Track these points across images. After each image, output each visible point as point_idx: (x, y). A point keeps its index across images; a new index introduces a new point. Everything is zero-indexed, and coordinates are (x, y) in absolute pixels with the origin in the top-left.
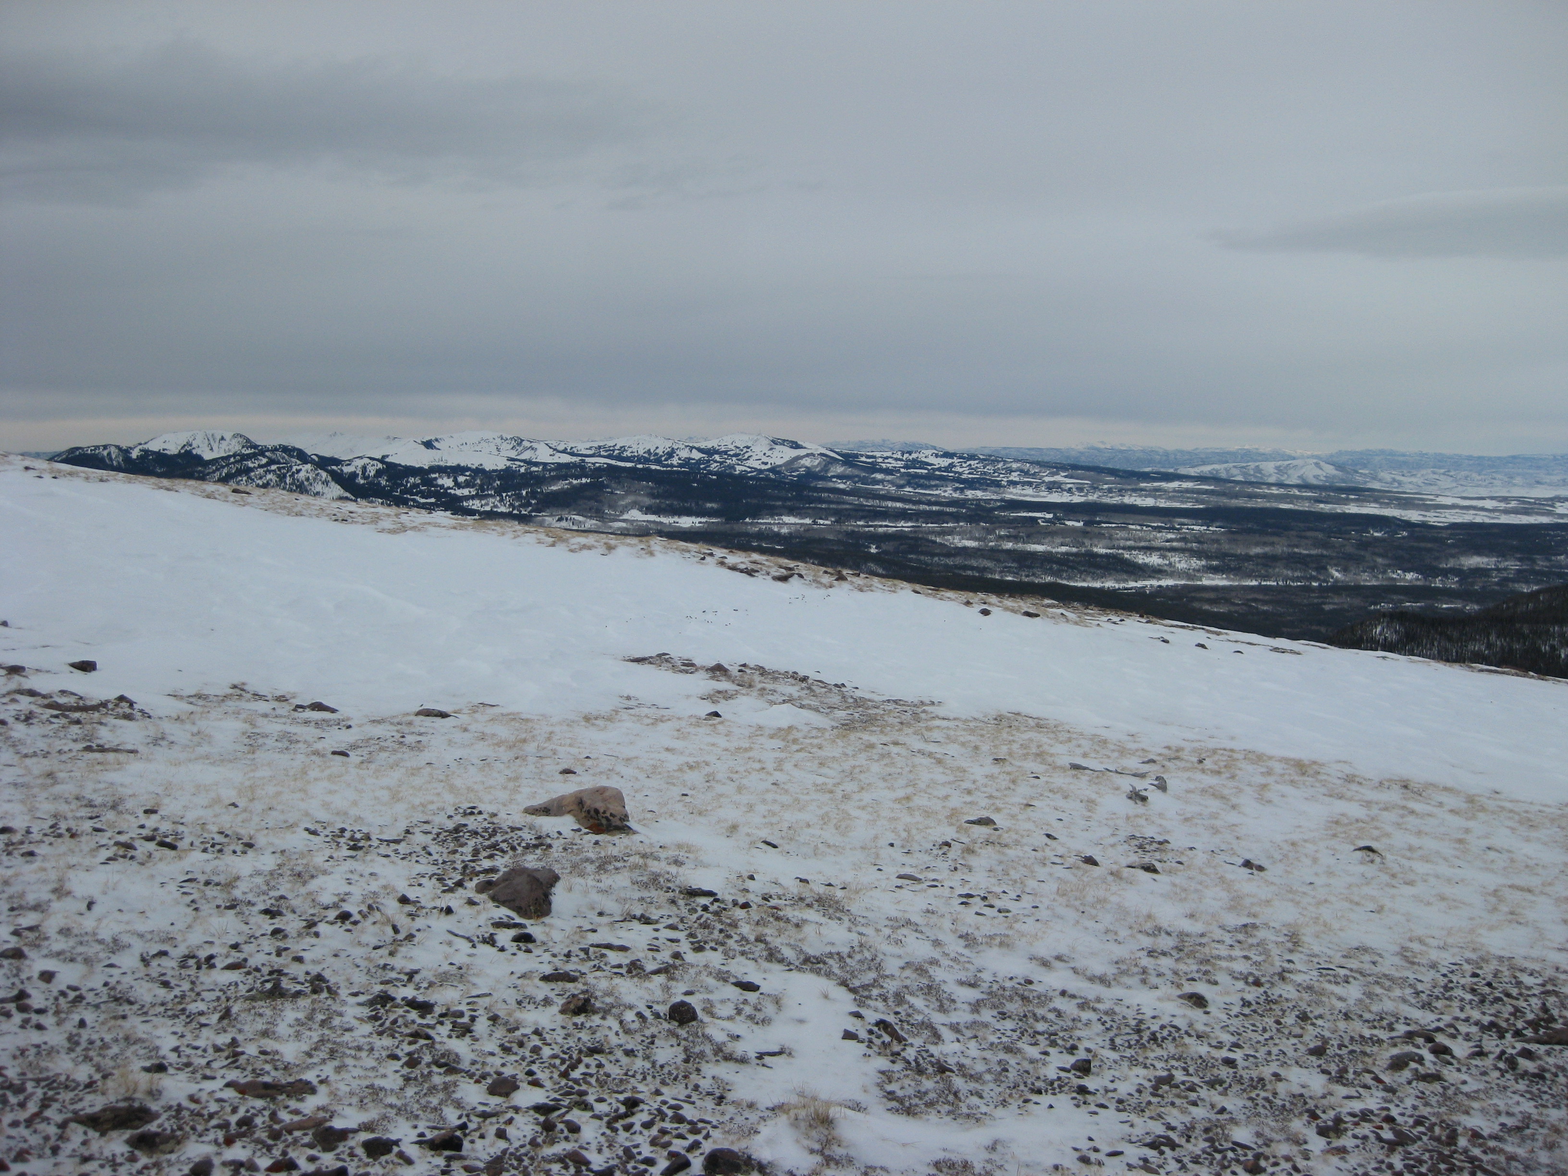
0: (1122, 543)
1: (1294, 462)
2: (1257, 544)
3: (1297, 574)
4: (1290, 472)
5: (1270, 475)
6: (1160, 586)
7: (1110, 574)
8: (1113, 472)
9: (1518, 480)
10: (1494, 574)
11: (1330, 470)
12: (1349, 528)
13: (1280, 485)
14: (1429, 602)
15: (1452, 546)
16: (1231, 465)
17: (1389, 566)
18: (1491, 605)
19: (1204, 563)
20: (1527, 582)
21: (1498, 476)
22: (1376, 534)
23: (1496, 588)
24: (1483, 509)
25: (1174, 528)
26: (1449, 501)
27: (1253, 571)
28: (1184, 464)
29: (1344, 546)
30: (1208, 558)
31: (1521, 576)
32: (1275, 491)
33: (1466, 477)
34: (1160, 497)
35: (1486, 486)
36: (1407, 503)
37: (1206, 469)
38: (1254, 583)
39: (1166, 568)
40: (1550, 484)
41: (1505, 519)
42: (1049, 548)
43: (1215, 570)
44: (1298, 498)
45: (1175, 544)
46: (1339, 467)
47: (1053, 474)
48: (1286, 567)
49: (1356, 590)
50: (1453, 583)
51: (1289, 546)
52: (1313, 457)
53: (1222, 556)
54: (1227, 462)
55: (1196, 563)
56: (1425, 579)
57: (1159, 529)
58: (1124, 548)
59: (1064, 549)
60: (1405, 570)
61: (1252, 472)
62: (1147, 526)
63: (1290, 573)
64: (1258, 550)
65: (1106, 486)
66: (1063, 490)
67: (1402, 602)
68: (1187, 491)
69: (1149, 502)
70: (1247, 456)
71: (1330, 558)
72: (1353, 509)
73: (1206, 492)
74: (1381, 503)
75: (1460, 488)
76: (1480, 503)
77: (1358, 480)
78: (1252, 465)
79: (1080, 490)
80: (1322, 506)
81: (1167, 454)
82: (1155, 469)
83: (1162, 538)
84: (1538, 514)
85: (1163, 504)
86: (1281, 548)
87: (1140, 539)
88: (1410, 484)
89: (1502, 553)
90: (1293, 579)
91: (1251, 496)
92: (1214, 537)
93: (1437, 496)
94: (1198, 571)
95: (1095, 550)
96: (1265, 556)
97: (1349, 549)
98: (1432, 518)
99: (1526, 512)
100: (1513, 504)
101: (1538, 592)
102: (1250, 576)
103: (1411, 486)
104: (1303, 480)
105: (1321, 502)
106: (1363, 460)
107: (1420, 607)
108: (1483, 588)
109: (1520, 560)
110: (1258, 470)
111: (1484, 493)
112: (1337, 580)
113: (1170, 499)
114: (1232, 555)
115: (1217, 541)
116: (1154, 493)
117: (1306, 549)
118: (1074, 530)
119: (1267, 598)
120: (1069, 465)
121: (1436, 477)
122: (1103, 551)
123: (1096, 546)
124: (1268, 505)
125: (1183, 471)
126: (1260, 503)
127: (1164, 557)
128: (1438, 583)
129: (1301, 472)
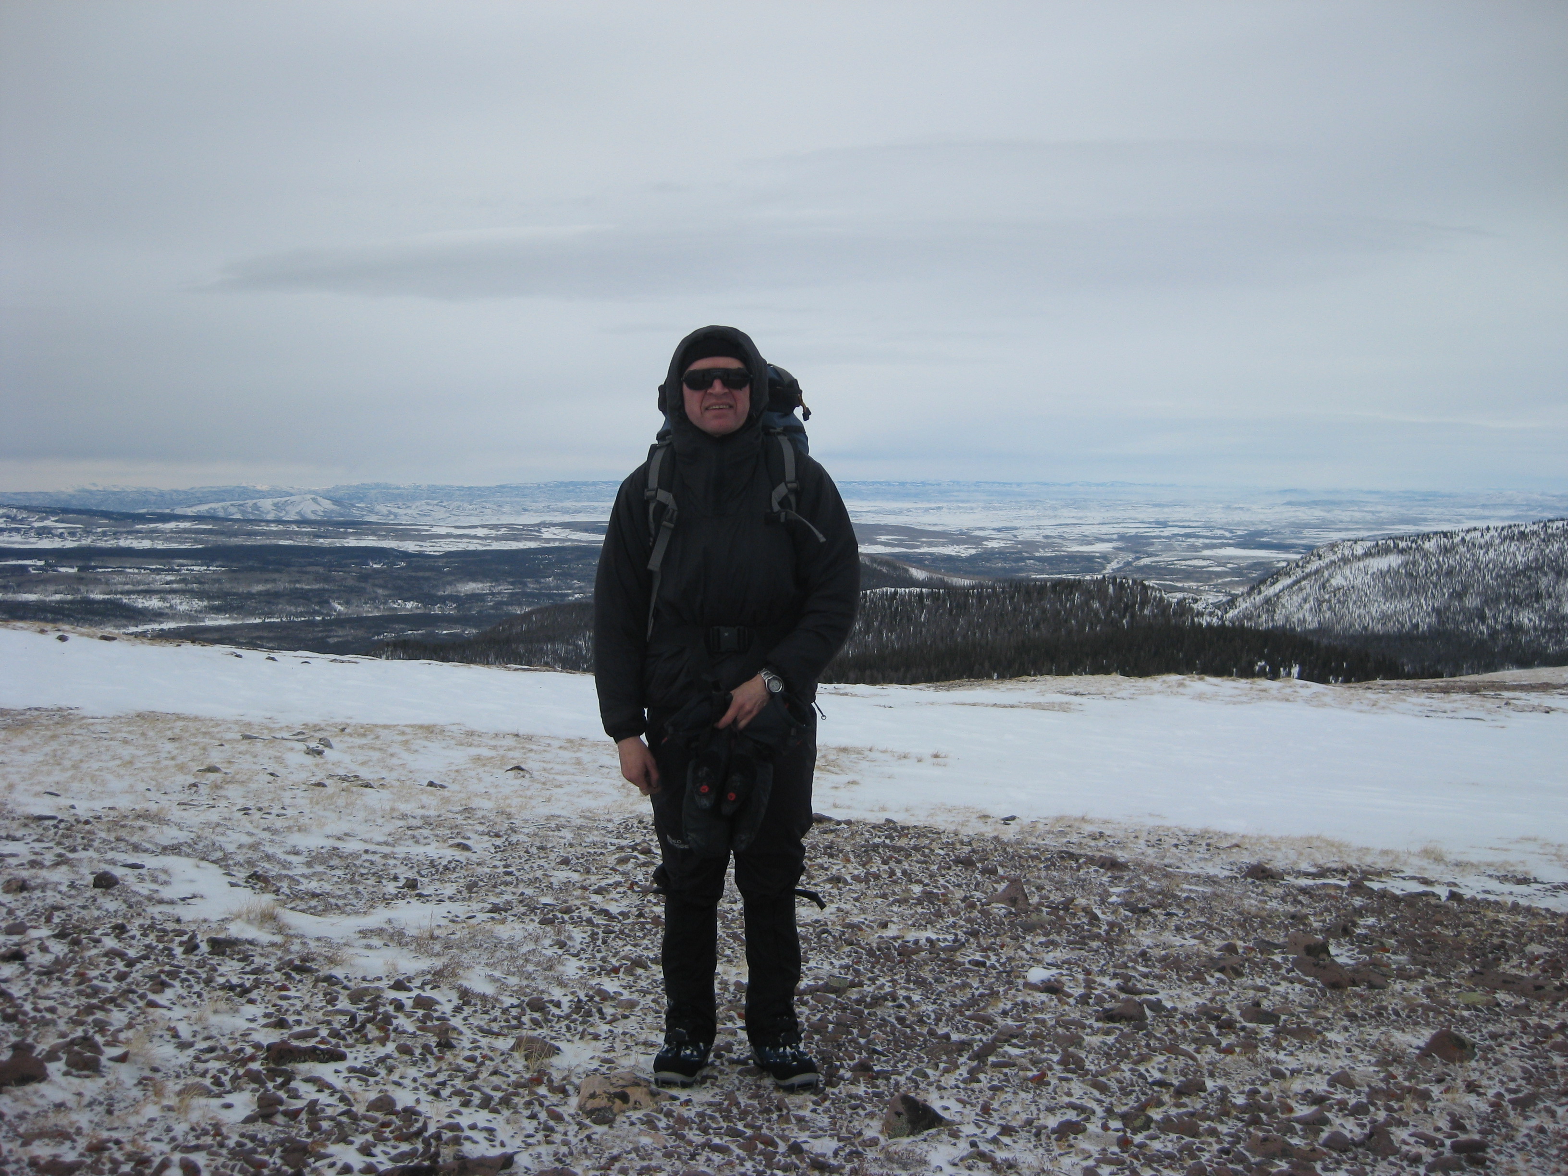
0: (120, 588)
1: (292, 498)
2: (259, 582)
3: (300, 609)
4: (288, 508)
5: (268, 513)
6: (162, 630)
7: (109, 621)
8: (106, 515)
9: (507, 508)
10: (489, 598)
11: (328, 505)
12: (349, 561)
13: (279, 522)
14: (430, 629)
15: (449, 573)
16: (229, 503)
17: (389, 596)
18: (488, 628)
19: (205, 603)
20: (520, 604)
21: (487, 505)
22: (375, 566)
23: (492, 611)
24: (475, 537)
25: (173, 570)
26: (443, 531)
27: (256, 609)
28: (180, 503)
29: (346, 579)
30: (210, 598)
31: (514, 600)
32: (274, 527)
33: (459, 507)
34: (157, 538)
35: (477, 515)
36: (403, 534)
37: (203, 508)
38: (258, 621)
39: (167, 611)
40: (536, 511)
41: (496, 546)
42: (42, 597)
43: (217, 610)
44: (297, 533)
45: (175, 586)
46: (336, 502)
47: (42, 519)
48: (289, 603)
49: (359, 622)
50: (451, 609)
51: (290, 582)
52: (310, 492)
53: (224, 595)
54: (224, 500)
55: (197, 604)
56: (425, 607)
57: (157, 571)
58: (122, 593)
59: (58, 597)
60: (405, 600)
61: (250, 510)
62: (145, 569)
63: (293, 609)
64: (260, 588)
65: (99, 530)
66: (54, 535)
67: (403, 630)
68: (185, 531)
69: (146, 544)
70: (245, 493)
71: (333, 591)
72: (351, 542)
73: (204, 531)
74: (380, 536)
75: (453, 518)
76: (472, 532)
77: (356, 514)
78: (250, 502)
79: (72, 534)
80: (321, 540)
81: (162, 494)
82: (151, 510)
83: (161, 580)
84: (526, 539)
85: (160, 545)
86: (283, 584)
87: (139, 583)
88: (406, 516)
89: (496, 578)
90: (296, 615)
91: (250, 534)
92: (214, 576)
93: (432, 526)
94: (201, 612)
95: (92, 596)
96: (267, 593)
97: (350, 582)
98: (428, 548)
99: (515, 539)
100: (503, 531)
101: (531, 613)
102: (252, 614)
103: (406, 518)
104: (302, 516)
105: (321, 537)
106: (359, 494)
107: (422, 635)
108: (480, 612)
109: (512, 584)
110: (256, 507)
111: (475, 521)
112: (339, 614)
113: (167, 540)
114: (235, 594)
115: (218, 581)
116: (150, 534)
117: (308, 584)
118: (68, 576)
119: (271, 635)
120: (60, 509)
121: (430, 508)
122: (100, 597)
123: (92, 592)
124: (268, 542)
125: (179, 511)
126: (260, 541)
127: (163, 599)
128: (437, 610)
129: (299, 508)
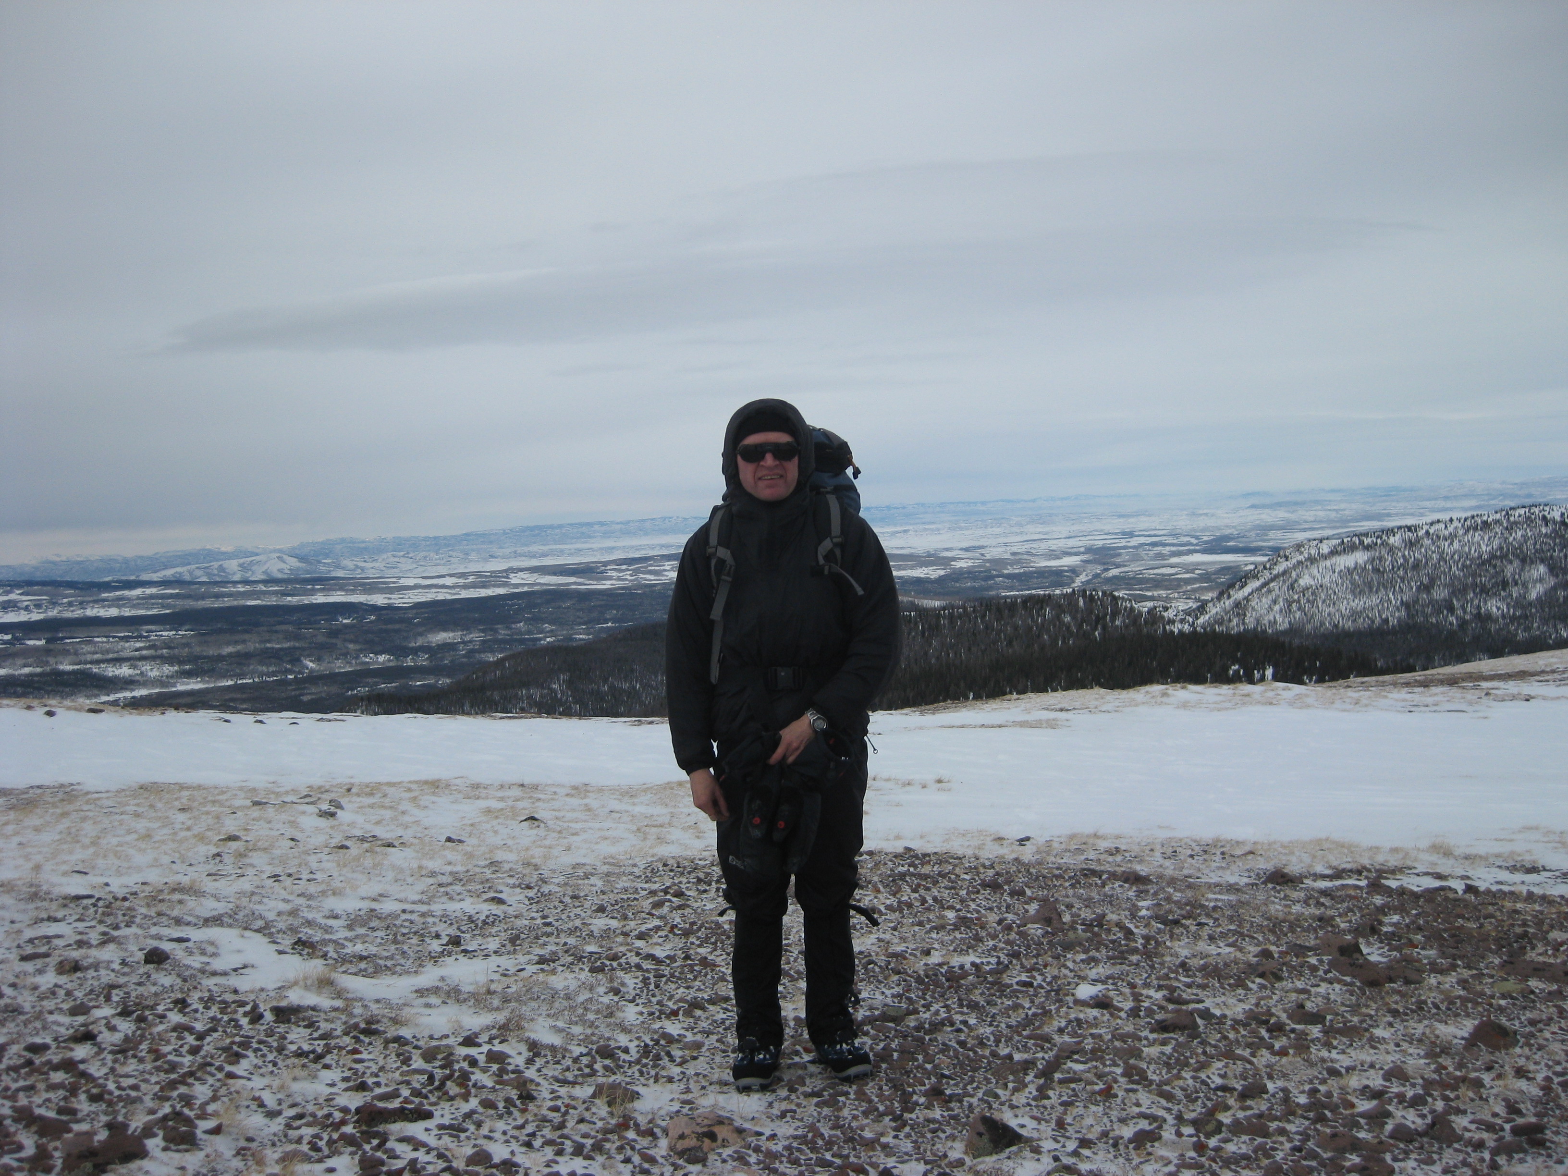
0: (89, 657)
1: (257, 558)
2: (228, 644)
3: (271, 669)
4: (254, 568)
5: (234, 574)
6: (133, 697)
7: (80, 691)
8: (71, 585)
9: (473, 556)
10: (461, 647)
11: (294, 563)
12: (319, 618)
13: (246, 582)
14: (403, 681)
15: (419, 624)
16: (194, 567)
17: (361, 650)
18: (462, 677)
19: (176, 668)
20: (492, 651)
21: (454, 554)
22: (345, 621)
23: (465, 660)
24: (444, 586)
25: (141, 636)
26: (411, 582)
27: (228, 671)
28: (145, 570)
29: (315, 636)
30: (181, 662)
31: (486, 646)
32: (241, 588)
33: (425, 557)
34: (124, 605)
35: (444, 565)
36: (371, 588)
37: (169, 573)
38: (230, 683)
39: (138, 678)
40: (503, 557)
41: (465, 594)
42: (11, 671)
43: (189, 674)
44: (264, 593)
45: (144, 652)
46: (302, 559)
47: (7, 593)
48: (261, 663)
49: (332, 678)
50: (423, 660)
51: (261, 642)
52: (275, 551)
53: (193, 659)
54: (189, 564)
55: (168, 669)
56: (397, 659)
57: (126, 639)
58: (91, 662)
59: (27, 670)
60: (376, 654)
61: (216, 572)
62: (114, 637)
63: (264, 669)
64: (229, 649)
65: (65, 600)
66: (20, 609)
67: (377, 684)
68: (152, 597)
69: (113, 612)
70: (211, 555)
71: (303, 649)
72: (320, 599)
73: (171, 596)
74: (347, 591)
75: (420, 569)
76: (440, 581)
77: (323, 570)
78: (216, 565)
79: (38, 606)
80: (289, 598)
81: (126, 561)
82: (116, 578)
83: (130, 647)
84: (494, 586)
85: (127, 612)
86: (253, 644)
87: (108, 651)
88: (372, 569)
89: (465, 626)
90: (269, 675)
91: (217, 596)
92: (184, 641)
93: (400, 578)
94: (172, 677)
95: (61, 667)
96: (238, 655)
97: (321, 639)
98: (397, 600)
99: (484, 586)
100: (471, 579)
101: (503, 660)
102: (224, 676)
103: (373, 571)
104: (268, 575)
105: (288, 595)
106: (325, 550)
107: (396, 687)
108: (452, 661)
109: (483, 631)
110: (221, 569)
111: (443, 571)
112: (312, 671)
113: (134, 606)
114: (205, 657)
115: (187, 645)
116: (117, 602)
117: (278, 643)
118: (36, 649)
119: (244, 696)
120: (24, 582)
121: (397, 559)
122: (69, 668)
123: (61, 663)
124: (235, 603)
125: (145, 577)
126: (227, 602)
127: (134, 667)
128: (409, 662)
129: (264, 569)
